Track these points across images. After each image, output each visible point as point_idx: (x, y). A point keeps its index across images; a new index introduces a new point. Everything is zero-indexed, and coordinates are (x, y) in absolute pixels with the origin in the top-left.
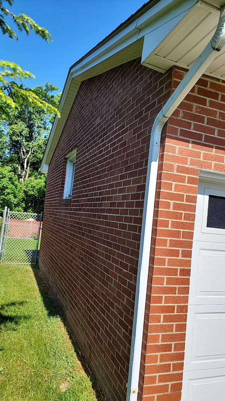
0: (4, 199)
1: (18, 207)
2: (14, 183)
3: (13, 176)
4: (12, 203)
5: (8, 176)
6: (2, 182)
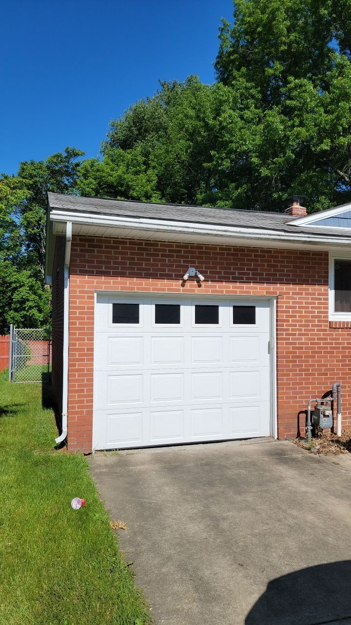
0: (26, 315)
1: (46, 325)
2: (37, 293)
3: (34, 283)
4: (37, 320)
5: (27, 284)
6: (21, 293)
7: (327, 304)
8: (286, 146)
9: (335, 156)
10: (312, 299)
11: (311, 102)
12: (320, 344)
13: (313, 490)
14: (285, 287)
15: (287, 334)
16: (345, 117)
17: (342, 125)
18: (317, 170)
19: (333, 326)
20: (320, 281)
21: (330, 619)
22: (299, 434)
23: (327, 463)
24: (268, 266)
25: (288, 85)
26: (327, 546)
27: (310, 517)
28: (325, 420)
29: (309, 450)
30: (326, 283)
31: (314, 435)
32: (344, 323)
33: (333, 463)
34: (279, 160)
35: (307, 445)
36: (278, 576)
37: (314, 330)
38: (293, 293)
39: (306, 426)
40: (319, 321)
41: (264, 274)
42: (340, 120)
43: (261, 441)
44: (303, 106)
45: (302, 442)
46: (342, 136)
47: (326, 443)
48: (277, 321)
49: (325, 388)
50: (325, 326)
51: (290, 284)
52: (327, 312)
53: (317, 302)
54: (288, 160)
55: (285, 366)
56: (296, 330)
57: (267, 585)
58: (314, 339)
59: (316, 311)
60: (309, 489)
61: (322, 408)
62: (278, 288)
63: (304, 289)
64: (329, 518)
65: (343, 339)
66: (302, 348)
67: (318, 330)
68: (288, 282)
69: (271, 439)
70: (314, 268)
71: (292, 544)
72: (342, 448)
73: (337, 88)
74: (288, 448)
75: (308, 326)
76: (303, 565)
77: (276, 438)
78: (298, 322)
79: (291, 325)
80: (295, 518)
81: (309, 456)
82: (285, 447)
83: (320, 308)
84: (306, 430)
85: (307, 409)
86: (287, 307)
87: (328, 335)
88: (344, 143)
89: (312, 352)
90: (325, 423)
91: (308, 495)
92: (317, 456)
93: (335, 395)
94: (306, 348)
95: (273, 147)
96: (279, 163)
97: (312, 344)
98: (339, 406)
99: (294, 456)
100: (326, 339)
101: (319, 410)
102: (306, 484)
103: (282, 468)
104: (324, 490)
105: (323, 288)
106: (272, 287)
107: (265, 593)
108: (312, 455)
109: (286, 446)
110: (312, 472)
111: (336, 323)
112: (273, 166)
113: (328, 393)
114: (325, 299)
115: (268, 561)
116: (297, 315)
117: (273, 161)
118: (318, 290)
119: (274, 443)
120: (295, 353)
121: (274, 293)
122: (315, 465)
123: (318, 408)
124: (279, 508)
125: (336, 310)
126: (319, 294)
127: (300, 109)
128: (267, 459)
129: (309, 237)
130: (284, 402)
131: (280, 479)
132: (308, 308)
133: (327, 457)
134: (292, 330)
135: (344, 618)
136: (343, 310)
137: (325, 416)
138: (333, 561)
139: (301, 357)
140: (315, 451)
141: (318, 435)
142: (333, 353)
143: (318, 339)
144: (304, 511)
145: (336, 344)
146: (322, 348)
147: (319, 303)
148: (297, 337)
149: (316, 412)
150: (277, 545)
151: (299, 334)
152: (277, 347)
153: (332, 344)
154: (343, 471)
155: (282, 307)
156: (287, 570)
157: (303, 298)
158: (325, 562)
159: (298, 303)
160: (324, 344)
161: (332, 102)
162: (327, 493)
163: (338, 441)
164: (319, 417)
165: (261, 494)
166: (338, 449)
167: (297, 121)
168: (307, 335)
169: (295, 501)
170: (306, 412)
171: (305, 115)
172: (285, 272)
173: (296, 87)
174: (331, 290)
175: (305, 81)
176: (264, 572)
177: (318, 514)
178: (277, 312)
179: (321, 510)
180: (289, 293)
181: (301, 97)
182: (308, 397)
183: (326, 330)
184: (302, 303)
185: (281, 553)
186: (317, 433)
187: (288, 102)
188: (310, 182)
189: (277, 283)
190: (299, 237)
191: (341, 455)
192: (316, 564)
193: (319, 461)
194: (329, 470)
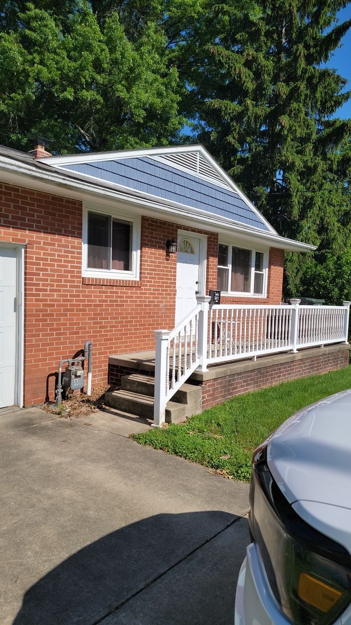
7: (81, 258)
8: (25, 82)
9: (76, 111)
10: (65, 251)
11: (52, 40)
12: (72, 301)
13: (68, 460)
14: (35, 235)
15: (37, 290)
16: (88, 70)
17: (84, 77)
18: (59, 121)
19: (86, 283)
20: (74, 233)
21: (102, 615)
22: (47, 398)
23: (77, 425)
24: (15, 207)
25: (28, 12)
26: (89, 522)
27: (68, 493)
28: (76, 381)
29: (59, 414)
30: (79, 236)
31: (65, 397)
32: (96, 279)
33: (85, 424)
34: (18, 96)
35: (57, 410)
36: (35, 580)
37: (66, 286)
38: (45, 244)
39: (56, 388)
40: (72, 277)
41: (10, 217)
42: (83, 70)
43: (4, 413)
44: (44, 43)
45: (52, 407)
46: (85, 89)
47: (76, 405)
48: (26, 274)
49: (76, 347)
50: (78, 282)
51: (41, 232)
52: (80, 267)
53: (70, 255)
54: (27, 99)
55: (34, 325)
56: (47, 285)
57: (22, 598)
58: (66, 296)
59: (69, 265)
60: (63, 459)
61: (73, 369)
62: (27, 235)
63: (57, 240)
64: (87, 488)
65: (95, 296)
66: (53, 305)
67: (71, 286)
68: (38, 230)
69: (16, 409)
70: (67, 217)
71: (49, 532)
72: (93, 407)
73: (80, 35)
74: (35, 415)
75: (61, 281)
76: (64, 555)
77: (21, 407)
78: (49, 277)
79: (41, 280)
80: (50, 498)
81: (60, 421)
82: (33, 415)
83: (73, 262)
84: (55, 393)
85: (57, 371)
86: (37, 259)
87: (81, 292)
88: (87, 98)
89: (64, 310)
90: (75, 384)
91: (62, 466)
92: (68, 420)
93: (86, 354)
94: (58, 306)
95: (11, 79)
96: (17, 100)
97: (64, 301)
98: (90, 364)
99: (44, 423)
100: (79, 296)
101: (70, 371)
102: (60, 454)
103: (31, 440)
104: (79, 456)
105: (76, 241)
106: (19, 234)
107: (21, 611)
108: (63, 419)
109: (34, 413)
110: (65, 438)
111: (89, 279)
112: (11, 102)
113: (78, 352)
114: (78, 253)
115: (21, 565)
116: (49, 268)
117: (10, 96)
118: (71, 242)
119: (19, 412)
120: (46, 310)
121: (21, 240)
122: (67, 430)
123: (69, 368)
124: (31, 490)
125: (89, 266)
126: (73, 247)
127: (41, 46)
128: (13, 433)
129: (64, 179)
130: (33, 366)
131: (30, 453)
132: (61, 261)
133: (78, 419)
134: (43, 285)
135: (117, 608)
136: (95, 267)
137: (76, 376)
138: (96, 539)
139: (53, 315)
140: (66, 414)
141: (67, 397)
142: (85, 310)
143: (71, 296)
144: (60, 486)
145: (89, 301)
146: (74, 305)
147: (72, 257)
148: (48, 293)
149: (67, 373)
150: (31, 538)
151: (51, 290)
152: (25, 305)
153: (84, 301)
154: (96, 432)
155: (32, 258)
156: (45, 568)
157: (56, 250)
158: (89, 543)
159: (49, 255)
160: (76, 301)
161: (75, 48)
162: (82, 460)
163: (88, 401)
164: (70, 378)
165: (7, 477)
166: (89, 409)
167: (37, 58)
168: (60, 291)
169: (49, 477)
170: (56, 374)
171: (47, 54)
172: (35, 218)
173: (36, 18)
174: (84, 244)
175: (46, 15)
176: (18, 582)
177: (76, 487)
178: (26, 263)
179: (78, 481)
180: (39, 243)
181: (42, 32)
182: (59, 358)
183: (79, 287)
184: (54, 255)
185: (37, 547)
186: (68, 395)
187: (28, 32)
188: (52, 132)
189: (25, 229)
190: (53, 176)
191: (92, 415)
192: (79, 548)
193: (71, 425)
194: (82, 433)
